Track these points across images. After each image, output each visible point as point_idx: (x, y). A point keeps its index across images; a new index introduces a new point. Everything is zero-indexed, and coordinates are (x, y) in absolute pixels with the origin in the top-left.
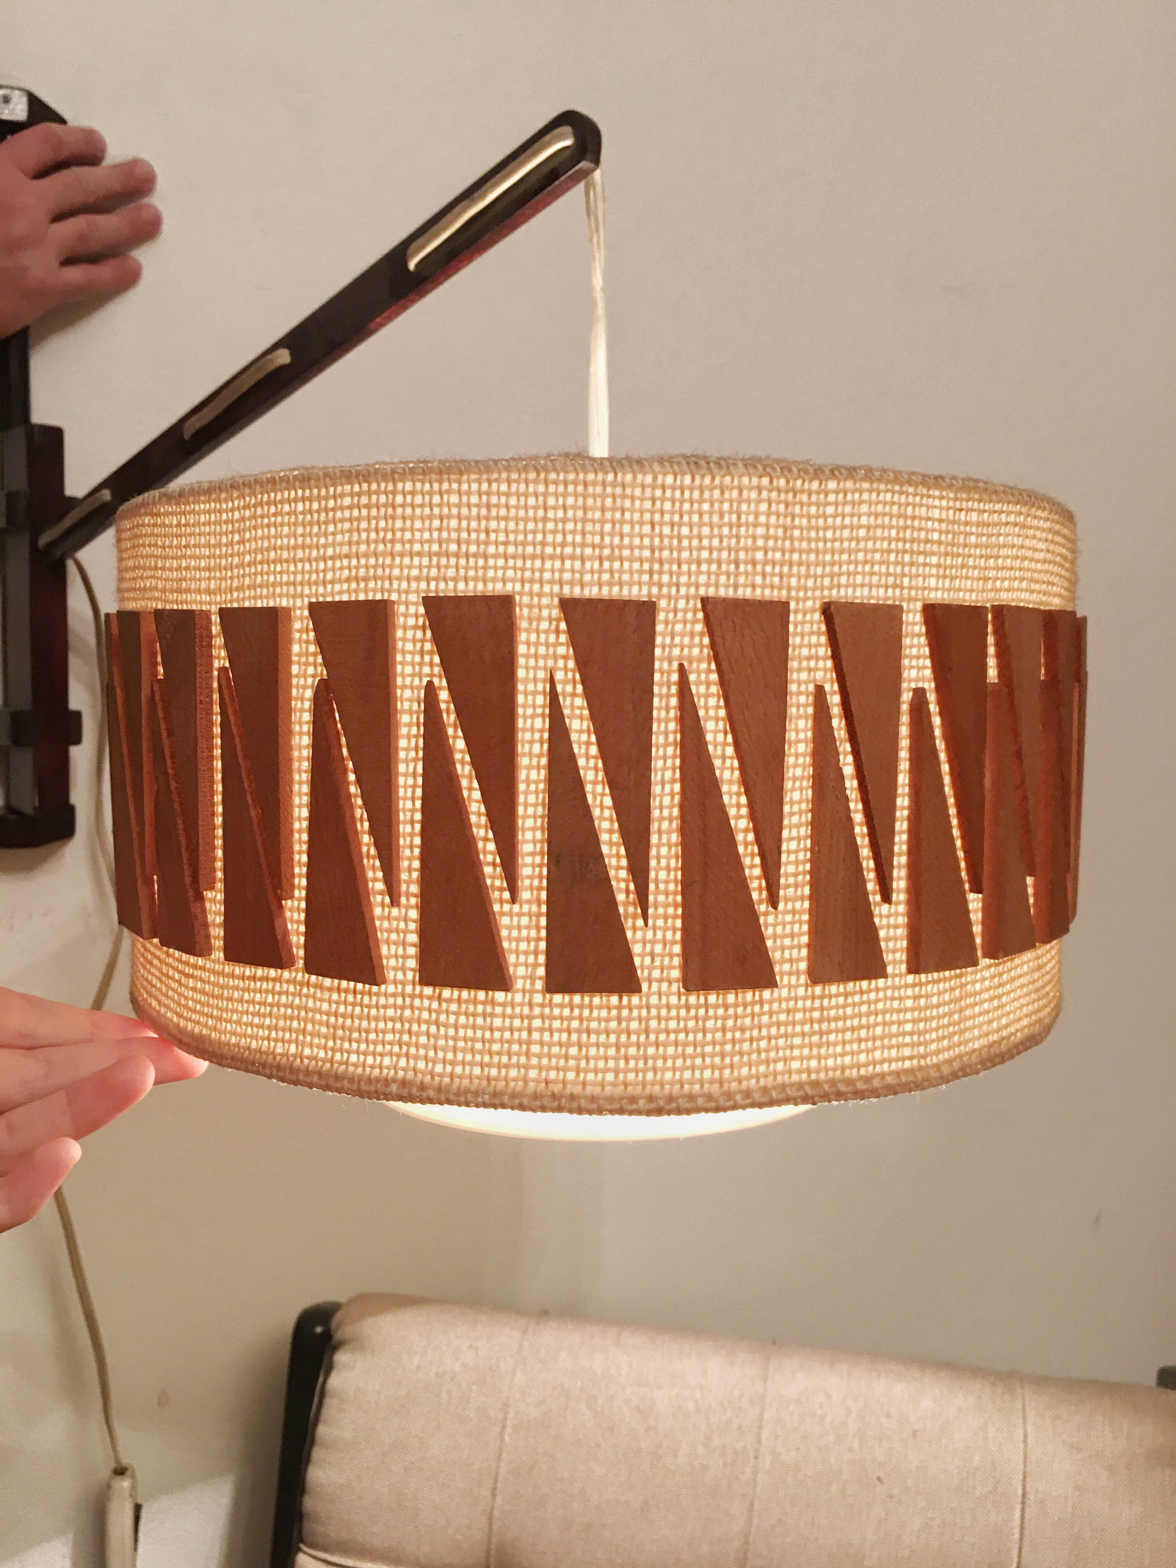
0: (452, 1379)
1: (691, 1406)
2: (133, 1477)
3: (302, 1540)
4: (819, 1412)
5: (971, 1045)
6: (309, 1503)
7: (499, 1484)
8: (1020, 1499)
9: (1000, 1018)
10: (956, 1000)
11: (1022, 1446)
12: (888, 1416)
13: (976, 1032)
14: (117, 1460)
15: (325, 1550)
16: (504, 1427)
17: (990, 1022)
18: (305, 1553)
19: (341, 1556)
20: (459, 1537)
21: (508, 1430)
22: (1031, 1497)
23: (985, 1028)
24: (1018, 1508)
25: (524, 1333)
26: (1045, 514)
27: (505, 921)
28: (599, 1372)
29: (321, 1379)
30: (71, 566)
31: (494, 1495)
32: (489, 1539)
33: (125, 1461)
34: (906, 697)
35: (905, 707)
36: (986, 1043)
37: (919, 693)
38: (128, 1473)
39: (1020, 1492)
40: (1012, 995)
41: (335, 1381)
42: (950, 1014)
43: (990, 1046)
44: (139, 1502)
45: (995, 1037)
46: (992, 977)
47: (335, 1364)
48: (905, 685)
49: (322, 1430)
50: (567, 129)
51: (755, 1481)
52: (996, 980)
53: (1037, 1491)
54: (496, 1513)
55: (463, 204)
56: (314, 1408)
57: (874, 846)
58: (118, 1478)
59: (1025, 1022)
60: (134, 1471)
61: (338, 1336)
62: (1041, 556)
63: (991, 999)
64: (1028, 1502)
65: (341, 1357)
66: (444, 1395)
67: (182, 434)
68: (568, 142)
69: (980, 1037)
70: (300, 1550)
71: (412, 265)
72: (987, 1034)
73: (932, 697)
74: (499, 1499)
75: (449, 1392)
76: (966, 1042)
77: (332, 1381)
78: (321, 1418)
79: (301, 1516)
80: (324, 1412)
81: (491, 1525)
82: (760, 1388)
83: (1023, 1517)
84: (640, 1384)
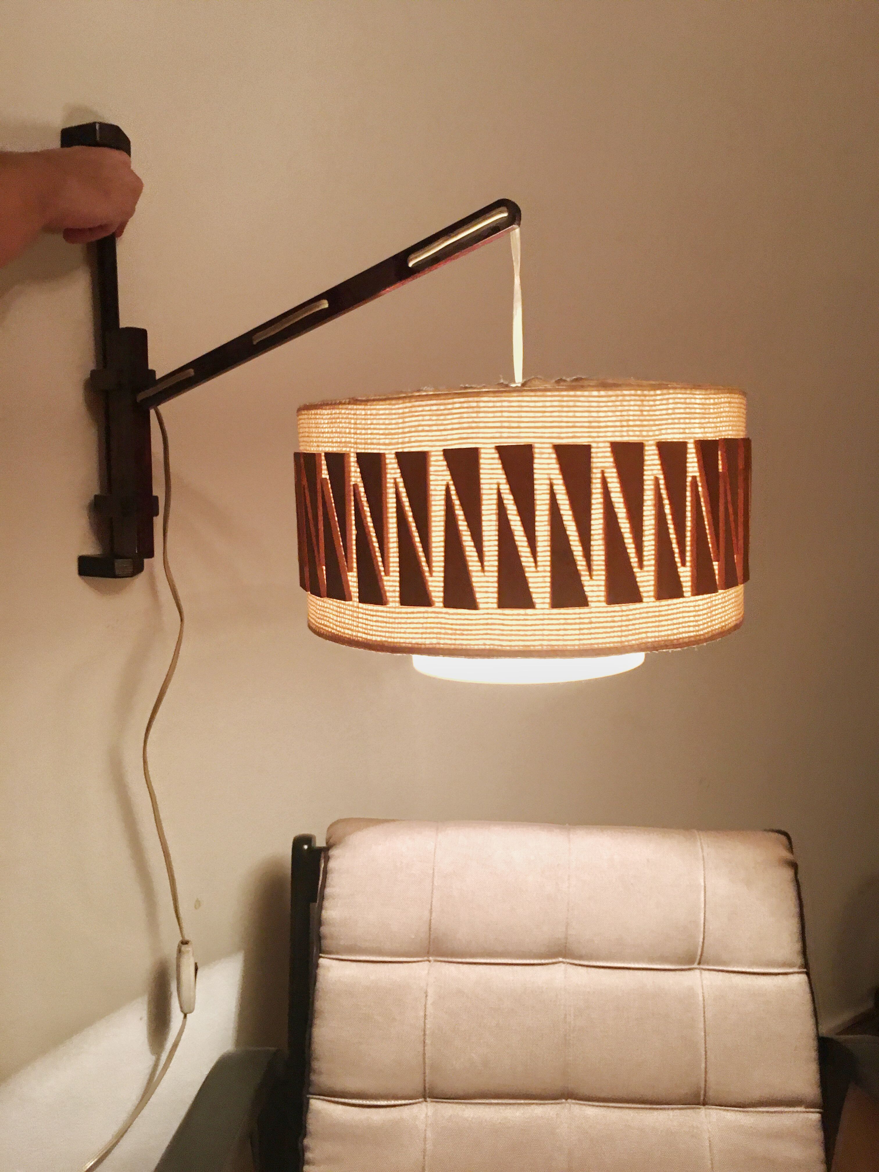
0: (402, 855)
2: (192, 947)
3: (321, 951)
5: (715, 627)
6: (324, 930)
7: (433, 906)
9: (725, 616)
10: (709, 608)
13: (717, 621)
14: (183, 937)
15: (336, 953)
16: (433, 877)
17: (721, 618)
18: (323, 957)
19: (347, 955)
20: (412, 938)
21: (436, 879)
22: (708, 886)
23: (720, 620)
26: (736, 396)
29: (323, 866)
30: (152, 412)
31: (431, 913)
33: (187, 938)
34: (689, 479)
35: (688, 484)
36: (720, 626)
37: (694, 478)
38: (190, 943)
40: (729, 606)
42: (707, 614)
43: (722, 628)
45: (723, 624)
46: (722, 598)
47: (330, 857)
48: (688, 474)
49: (328, 891)
50: (504, 209)
52: (723, 599)
53: (711, 884)
54: (433, 922)
55: (444, 237)
56: (320, 882)
57: (679, 543)
58: (185, 946)
59: (734, 619)
62: (735, 414)
63: (722, 607)
66: (398, 864)
67: (250, 342)
68: (505, 215)
69: (718, 624)
70: (320, 956)
71: (410, 265)
72: (721, 622)
73: (698, 479)
74: (434, 914)
75: (401, 862)
76: (713, 626)
77: (332, 864)
78: (327, 884)
79: (320, 938)
80: (329, 881)
81: (430, 928)
82: (567, 845)
83: (705, 896)
84: (504, 849)
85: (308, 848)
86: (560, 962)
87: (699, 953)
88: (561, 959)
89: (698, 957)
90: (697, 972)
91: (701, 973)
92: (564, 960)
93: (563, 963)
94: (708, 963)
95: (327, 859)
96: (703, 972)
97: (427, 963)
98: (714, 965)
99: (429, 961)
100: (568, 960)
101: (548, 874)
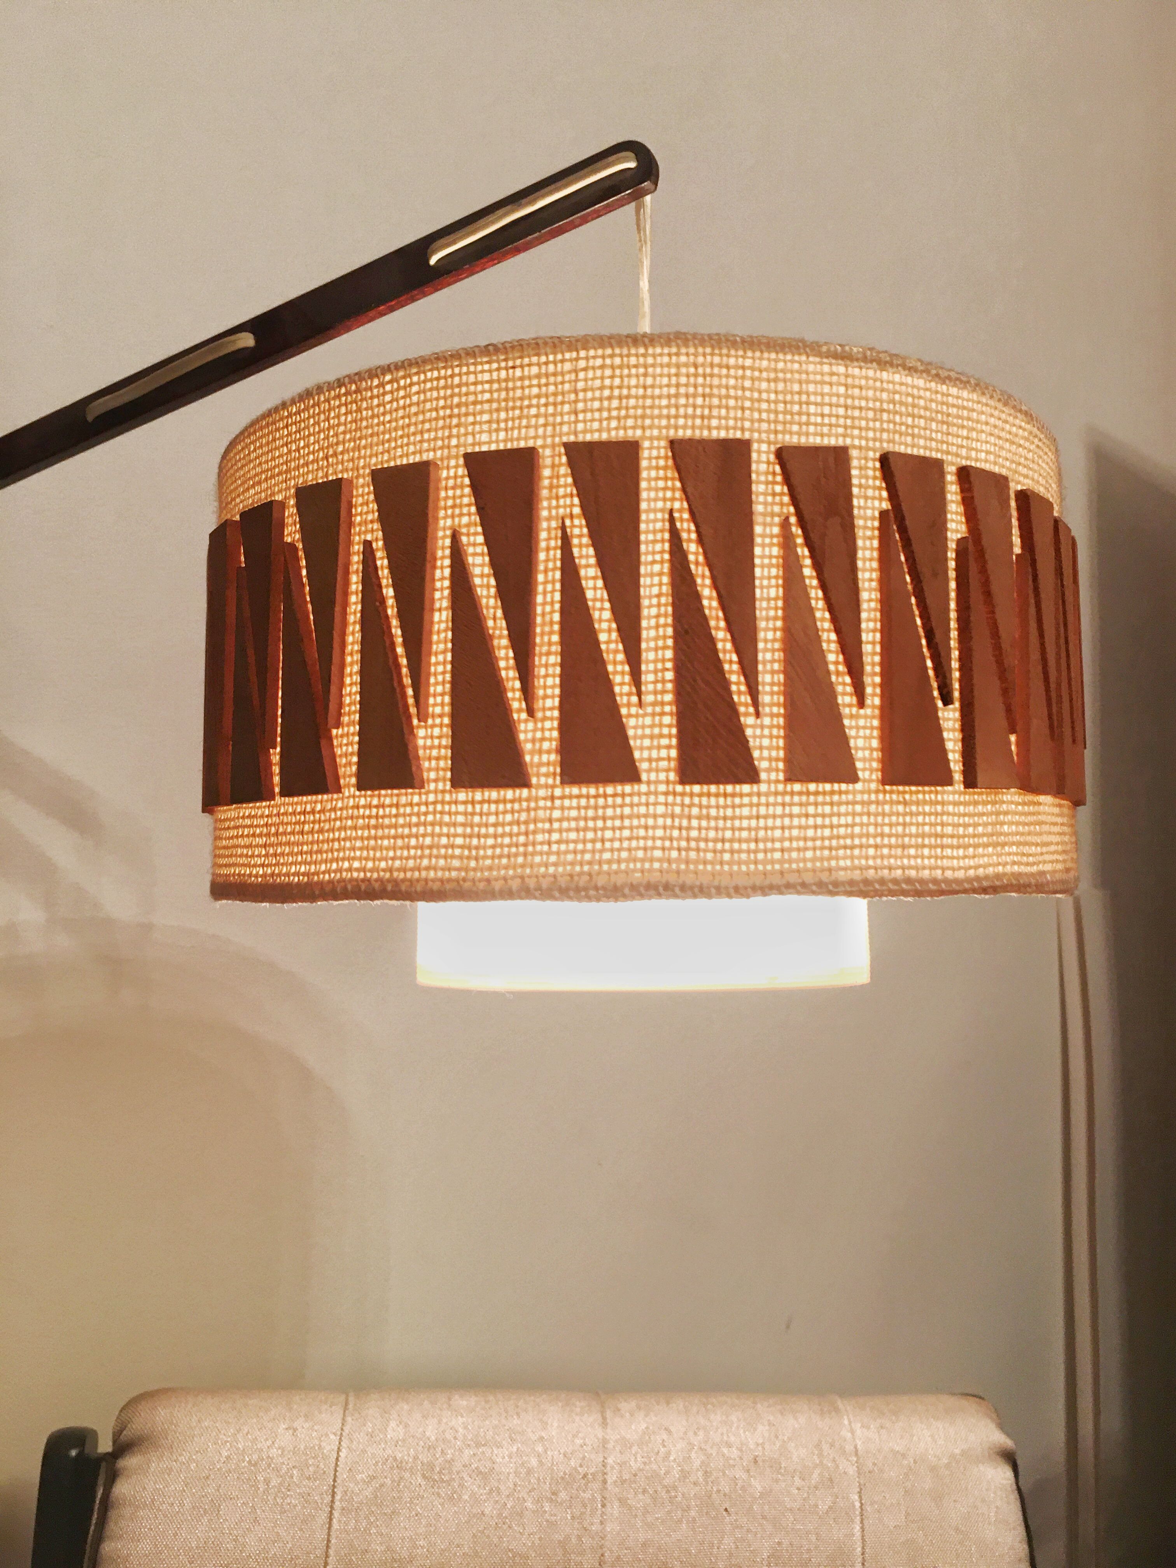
1: (534, 1462)
4: (662, 1450)
8: (858, 1511)
16: (332, 1510)
22: (867, 1507)
24: (858, 1519)
27: (632, 722)
28: (433, 1438)
29: (100, 1491)
39: (858, 1505)
50: (631, 154)
51: (604, 1531)
53: (873, 1503)
55: (509, 207)
64: (866, 1514)
67: (85, 417)
68: (632, 165)
77: (122, 1489)
80: (112, 1527)
82: (600, 1433)
83: (863, 1529)
84: (478, 1445)
85: (78, 1455)
95: (113, 1477)
101: (563, 1495)
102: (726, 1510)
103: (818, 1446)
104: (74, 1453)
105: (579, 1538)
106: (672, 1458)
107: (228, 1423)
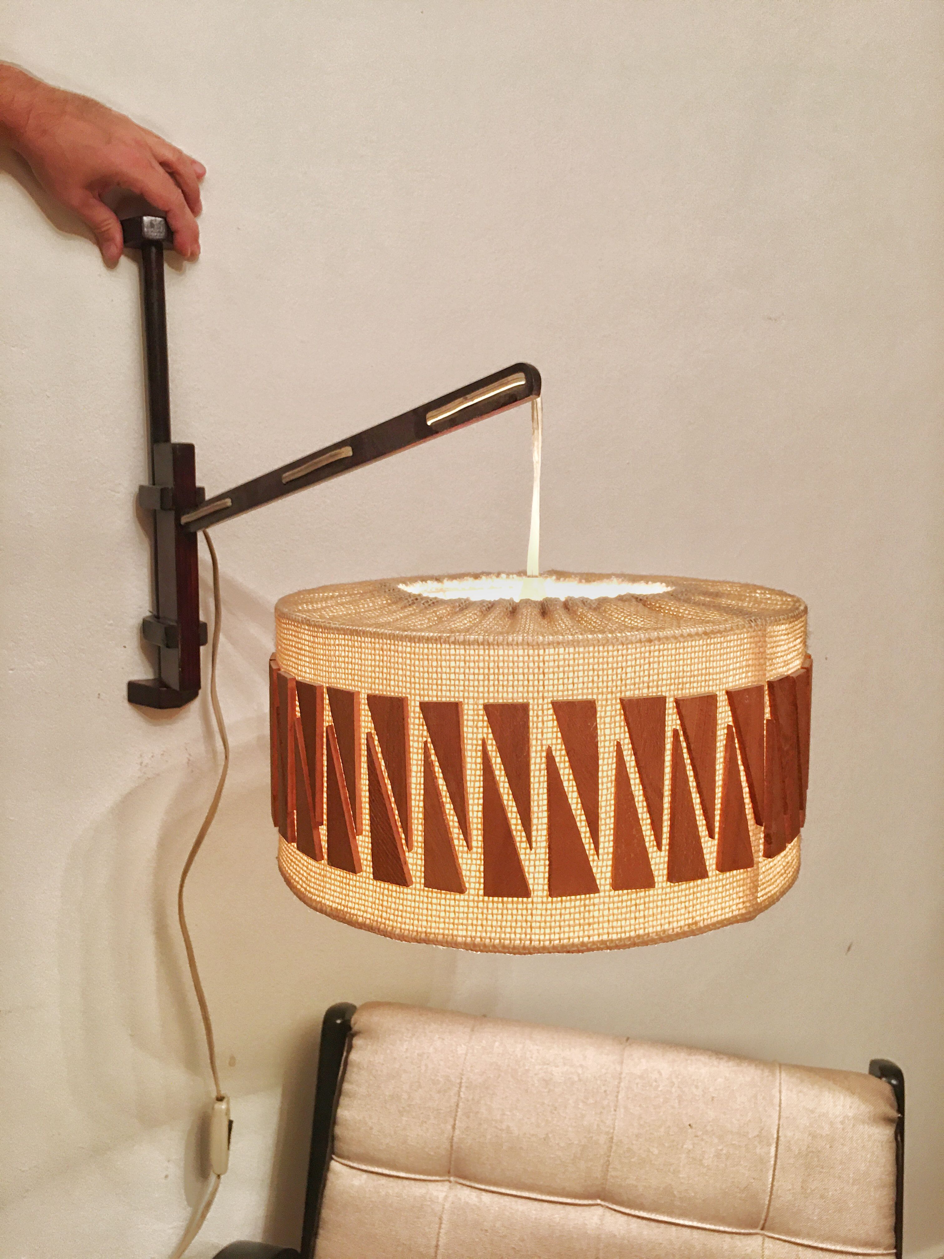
0: (428, 1057)
1: (576, 1079)
2: (228, 1103)
3: (334, 1154)
4: (654, 1084)
6: (338, 1130)
7: (457, 1122)
8: (775, 1140)
11: (778, 1108)
12: (697, 1087)
14: (218, 1091)
15: (348, 1158)
16: (460, 1087)
18: (335, 1161)
20: (432, 1153)
21: (463, 1089)
22: (781, 1139)
24: (774, 1145)
25: (473, 1030)
28: (519, 1055)
29: (345, 1054)
31: (454, 1128)
32: (451, 1154)
33: (223, 1093)
38: (225, 1100)
39: (775, 1136)
41: (354, 1056)
44: (231, 1119)
47: (354, 1046)
49: (346, 1086)
50: (522, 375)
51: (614, 1125)
53: (786, 1136)
54: (455, 1139)
56: (340, 1073)
58: (219, 1103)
60: (228, 1098)
61: (355, 1028)
64: (780, 1142)
65: (357, 1042)
66: (423, 1068)
68: (523, 382)
70: (332, 1159)
71: (429, 423)
74: (457, 1132)
75: (426, 1065)
78: (346, 1079)
79: (333, 1138)
80: (347, 1075)
81: (452, 1146)
82: (618, 1068)
83: (777, 1151)
84: (544, 1064)
86: (598, 1205)
87: (763, 1217)
88: (599, 1201)
89: (762, 1222)
90: (760, 1239)
91: (764, 1239)
92: (603, 1203)
93: (602, 1206)
94: (772, 1230)
95: (352, 1048)
96: (767, 1239)
97: (447, 1183)
98: (779, 1233)
99: (450, 1182)
100: (607, 1204)
101: (591, 1101)
102: (690, 1125)
103: (755, 1096)
104: (339, 1021)
105: (598, 1125)
106: (660, 1089)
107: (408, 1030)
